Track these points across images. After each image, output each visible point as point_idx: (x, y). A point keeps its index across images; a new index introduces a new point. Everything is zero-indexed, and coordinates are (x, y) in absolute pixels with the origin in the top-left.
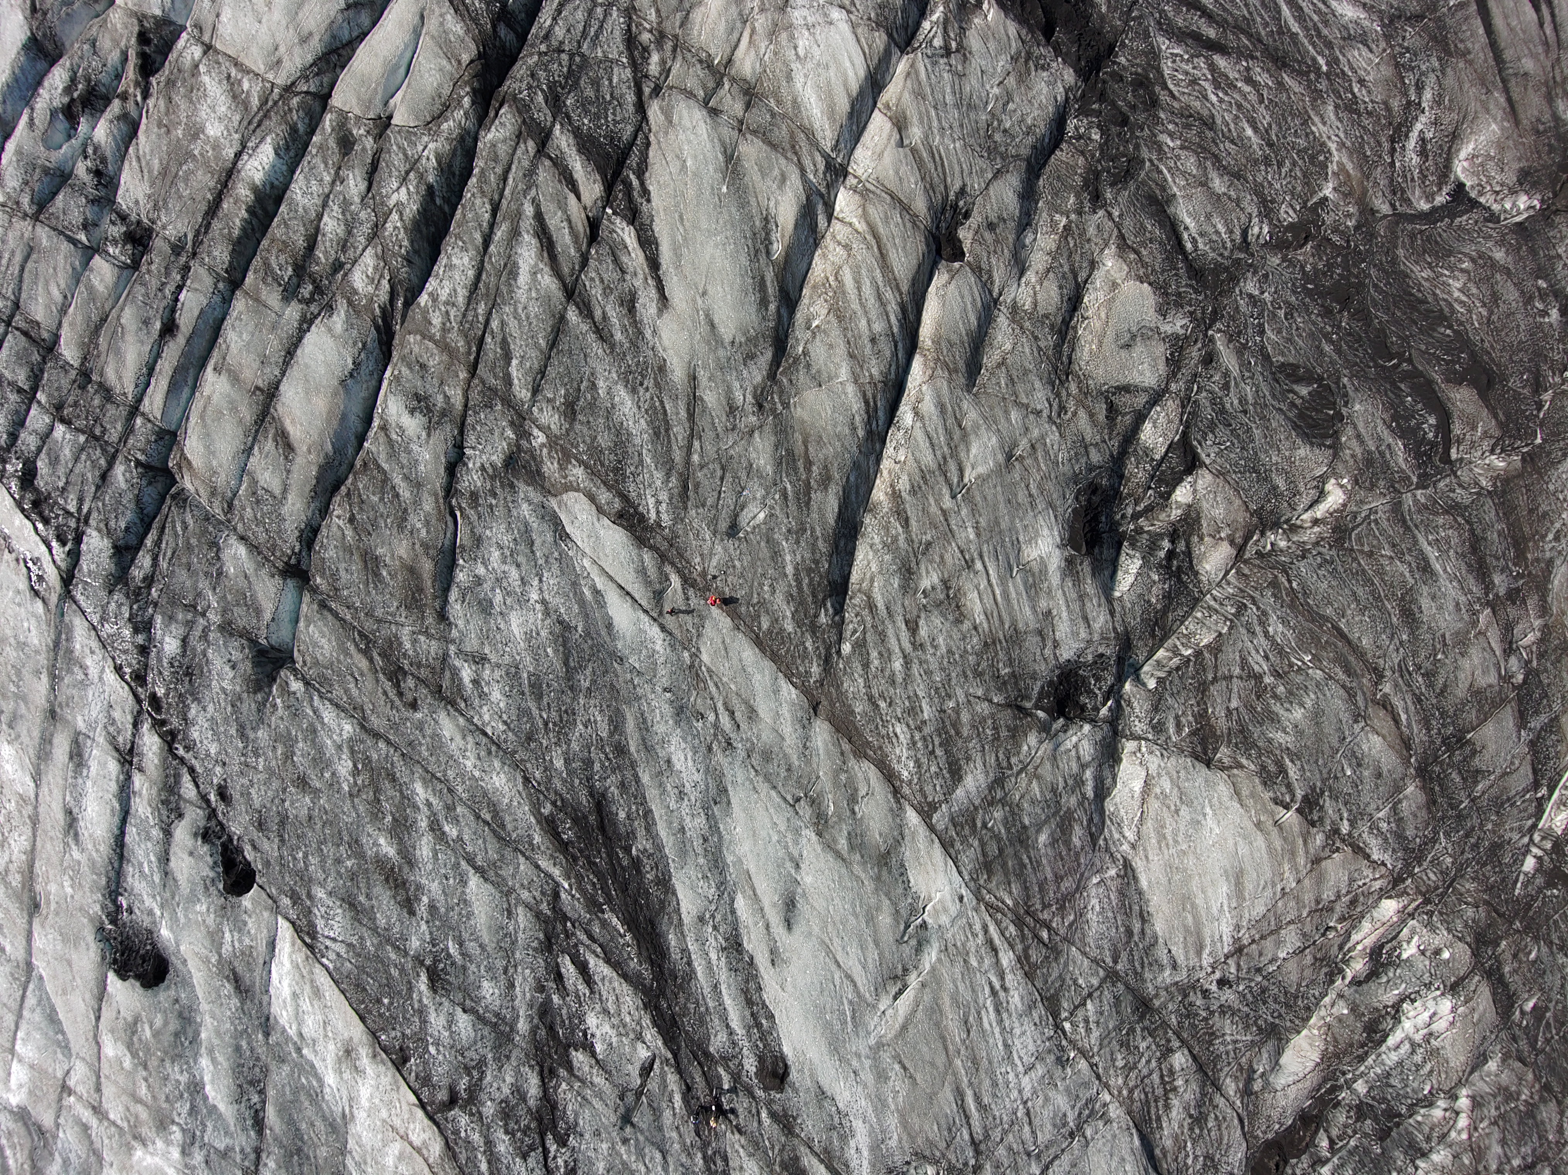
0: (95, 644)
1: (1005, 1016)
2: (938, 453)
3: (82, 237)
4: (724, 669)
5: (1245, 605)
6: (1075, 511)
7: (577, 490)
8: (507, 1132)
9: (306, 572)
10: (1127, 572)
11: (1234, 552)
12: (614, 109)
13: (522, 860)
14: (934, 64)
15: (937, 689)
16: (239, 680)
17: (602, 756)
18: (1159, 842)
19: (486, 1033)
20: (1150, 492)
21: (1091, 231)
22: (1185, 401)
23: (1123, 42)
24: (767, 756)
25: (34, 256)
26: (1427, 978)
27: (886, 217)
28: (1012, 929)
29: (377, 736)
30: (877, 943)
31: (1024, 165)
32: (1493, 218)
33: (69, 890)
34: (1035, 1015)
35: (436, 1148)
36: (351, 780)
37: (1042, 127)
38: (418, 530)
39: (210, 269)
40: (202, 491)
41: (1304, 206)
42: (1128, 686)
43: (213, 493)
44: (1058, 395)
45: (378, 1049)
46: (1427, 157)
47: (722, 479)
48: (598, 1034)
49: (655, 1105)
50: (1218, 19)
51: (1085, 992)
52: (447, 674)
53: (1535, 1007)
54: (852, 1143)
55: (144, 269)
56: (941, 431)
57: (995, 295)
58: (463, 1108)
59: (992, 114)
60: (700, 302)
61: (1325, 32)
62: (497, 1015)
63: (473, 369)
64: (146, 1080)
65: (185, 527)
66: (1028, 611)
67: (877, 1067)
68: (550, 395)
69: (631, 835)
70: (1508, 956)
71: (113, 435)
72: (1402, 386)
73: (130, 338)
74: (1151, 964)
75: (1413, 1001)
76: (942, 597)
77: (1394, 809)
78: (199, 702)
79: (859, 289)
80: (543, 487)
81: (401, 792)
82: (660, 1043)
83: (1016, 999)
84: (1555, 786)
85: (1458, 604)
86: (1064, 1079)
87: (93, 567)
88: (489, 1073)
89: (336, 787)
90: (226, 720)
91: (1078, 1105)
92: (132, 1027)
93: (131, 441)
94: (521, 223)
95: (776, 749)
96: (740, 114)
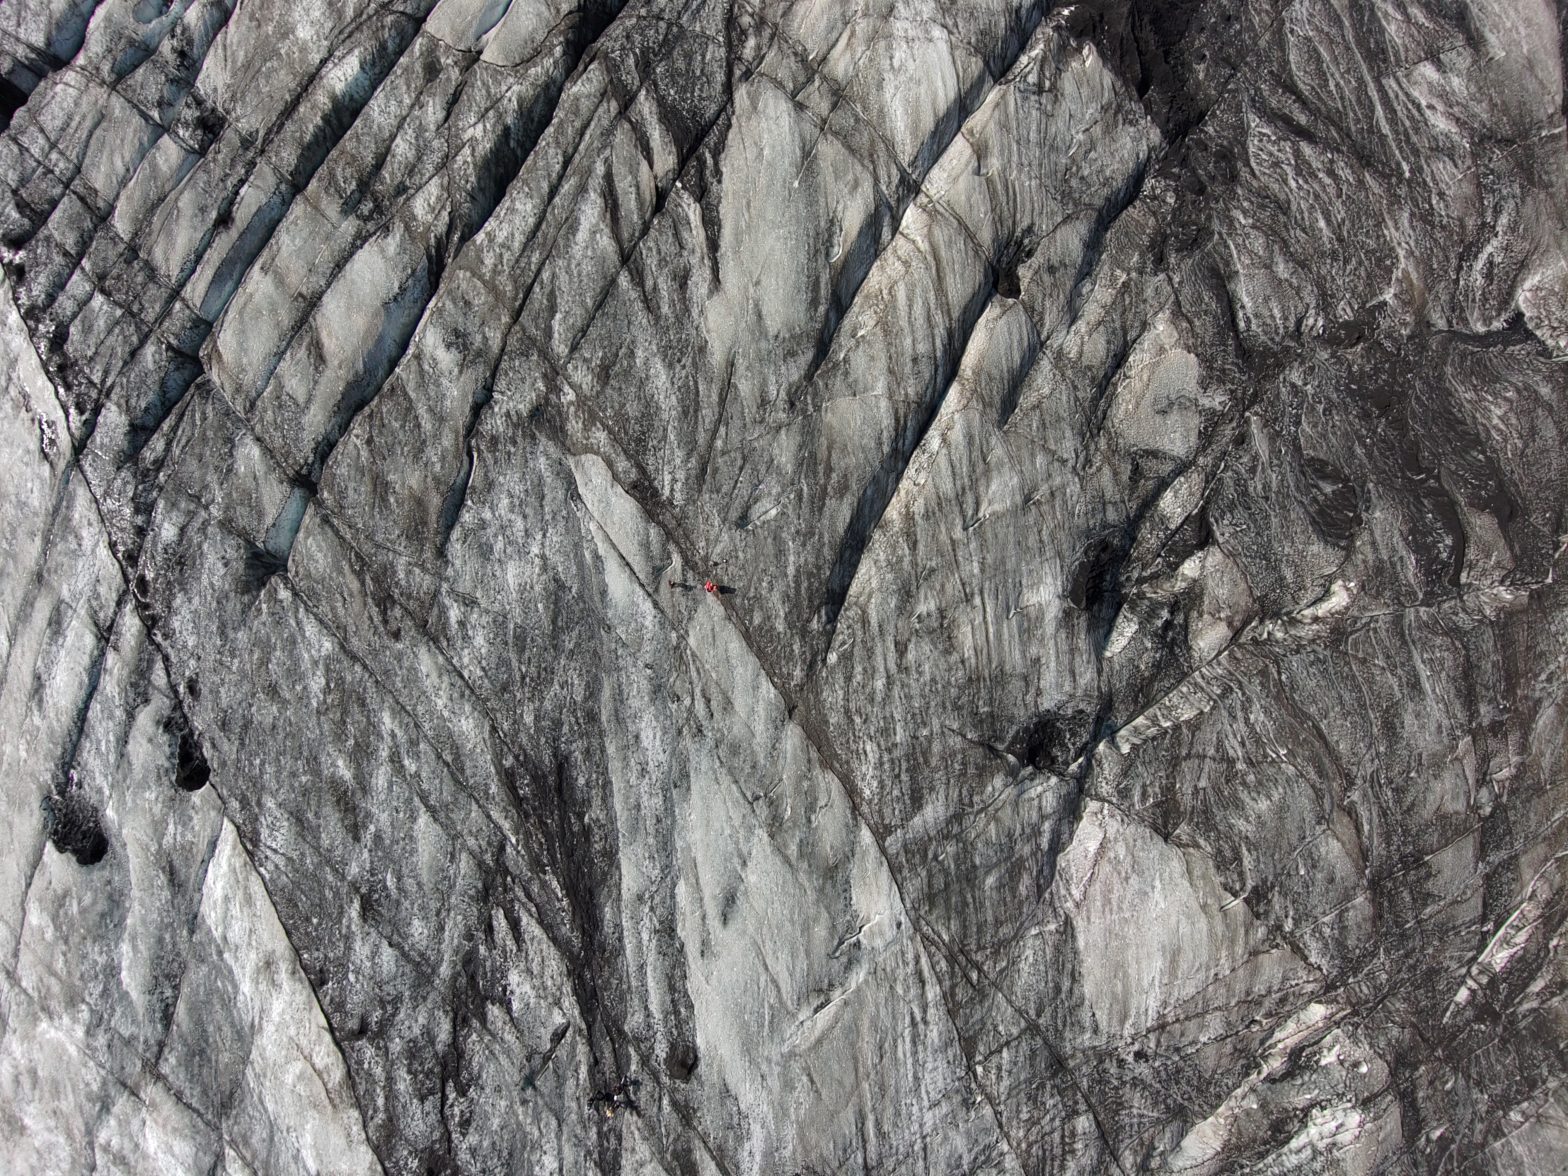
0: (94, 517)
1: (920, 1048)
2: (958, 483)
3: (155, 114)
4: (708, 656)
5: (1231, 689)
6: (1081, 564)
7: (597, 453)
8: (409, 1072)
9: (315, 484)
10: (1122, 634)
11: (1230, 634)
12: (702, 86)
13: (475, 807)
14: (1025, 99)
15: (914, 714)
16: (229, 578)
17: (573, 720)
18: (1103, 906)
19: (407, 971)
20: (1159, 560)
21: (1149, 292)
22: (1210, 477)
23: (1214, 112)
24: (735, 750)
25: (104, 124)
26: (1340, 1088)
27: (950, 242)
28: (943, 964)
29: (354, 658)
30: (808, 954)
31: (1095, 215)
32: (1545, 352)
33: (23, 754)
34: (950, 1053)
35: (337, 1074)
36: (322, 697)
37: (1120, 181)
38: (433, 464)
39: (275, 169)
40: (227, 386)
41: (1362, 306)
42: (1101, 747)
43: (238, 389)
44: (1086, 448)
45: (298, 967)
46: (1492, 280)
47: (741, 469)
48: (517, 992)
49: (560, 1072)
50: (1312, 106)
51: (1003, 1040)
52: (435, 611)
53: (1441, 1137)
54: (747, 1146)
55: (210, 156)
56: (965, 461)
57: (1043, 337)
58: (371, 1040)
59: (1073, 159)
60: (751, 290)
61: (1414, 139)
62: (422, 955)
63: (516, 316)
64: (64, 954)
65: (204, 418)
66: (1017, 655)
67: (785, 1075)
68: (587, 355)
69: (587, 803)
70: (1424, 1081)
71: (150, 315)
72: (1426, 502)
73: (184, 222)
74: (1072, 1024)
75: (1323, 1108)
76: (936, 624)
77: (1340, 916)
78: (186, 593)
79: (910, 306)
80: (563, 444)
81: (368, 718)
82: (576, 1012)
83: (934, 1034)
84: (1502, 923)
85: (1440, 726)
86: (967, 1121)
87: (106, 440)
88: (403, 1010)
89: (305, 701)
90: (209, 616)
91: (976, 1150)
92: (61, 900)
93: (166, 324)
94: (590, 181)
95: (745, 745)
96: (825, 113)
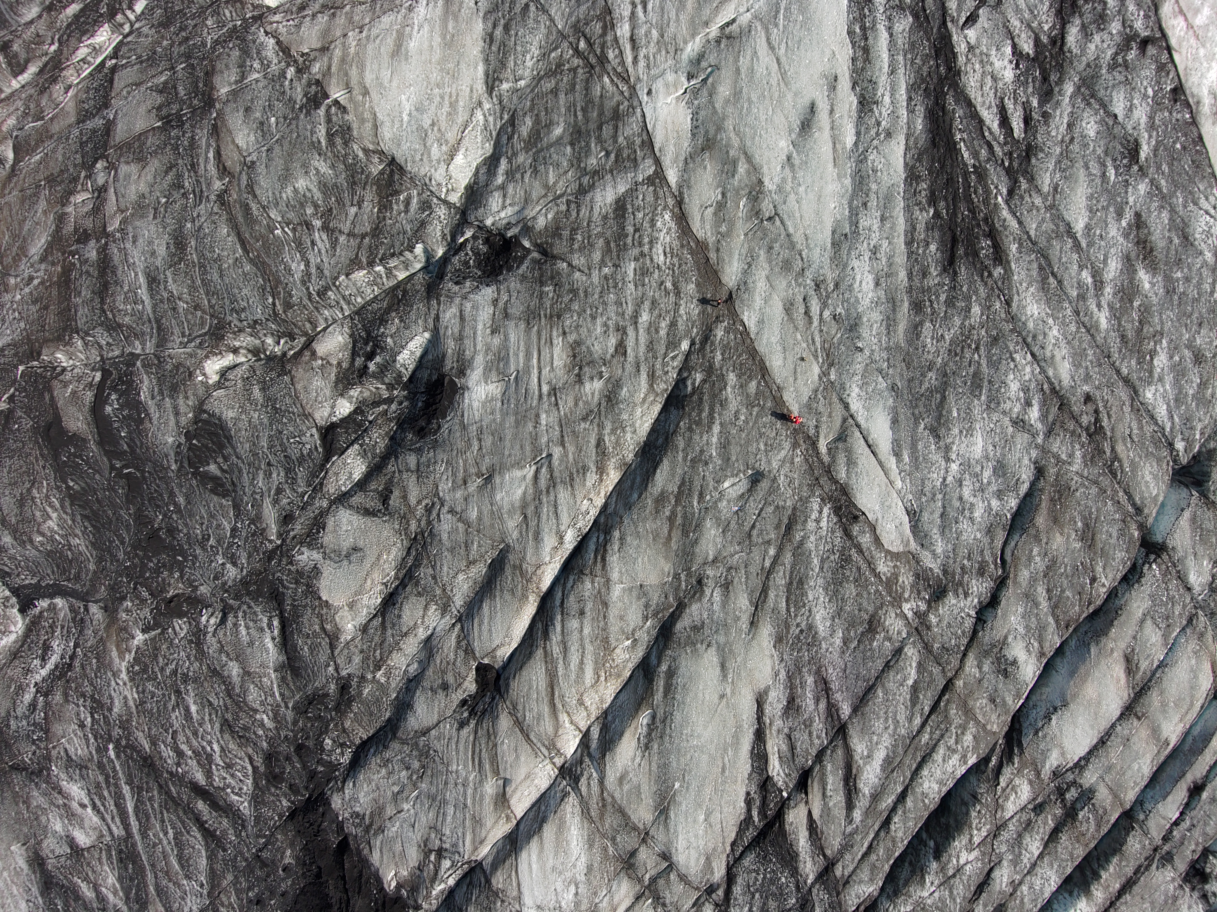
2: (552, 497)
5: (318, 294)
6: (444, 416)
7: (888, 551)
9: (1143, 544)
10: (412, 352)
11: (314, 344)
12: (755, 883)
13: (1032, 233)
14: (455, 845)
15: (615, 287)
17: (936, 306)
18: (457, 101)
19: (1102, 92)
20: (371, 418)
21: (357, 659)
22: (318, 488)
23: (280, 818)
24: (787, 266)
27: (538, 719)
28: (611, 55)
29: (1127, 381)
31: (400, 734)
35: (1167, 9)
36: (1158, 347)
37: (373, 763)
38: (1039, 554)
39: (1146, 834)
41: (164, 630)
42: (441, 252)
43: (1201, 636)
44: (429, 522)
45: (1194, 107)
46: (44, 644)
47: (753, 526)
48: (1006, 62)
50: (190, 815)
52: (1051, 418)
55: (1201, 847)
56: (544, 517)
57: (459, 626)
58: (1137, 35)
59: (415, 786)
60: (728, 690)
61: (101, 778)
62: (1089, 104)
63: (949, 685)
66: (513, 337)
68: (887, 644)
69: (929, 227)
72: (125, 447)
76: (586, 369)
77: (243, 77)
79: (582, 662)
80: (918, 562)
81: (1120, 325)
82: (955, 38)
84: (98, 65)
85: (134, 242)
88: (1108, 57)
89: (1172, 346)
94: (868, 805)
95: (777, 270)
96: (643, 849)
